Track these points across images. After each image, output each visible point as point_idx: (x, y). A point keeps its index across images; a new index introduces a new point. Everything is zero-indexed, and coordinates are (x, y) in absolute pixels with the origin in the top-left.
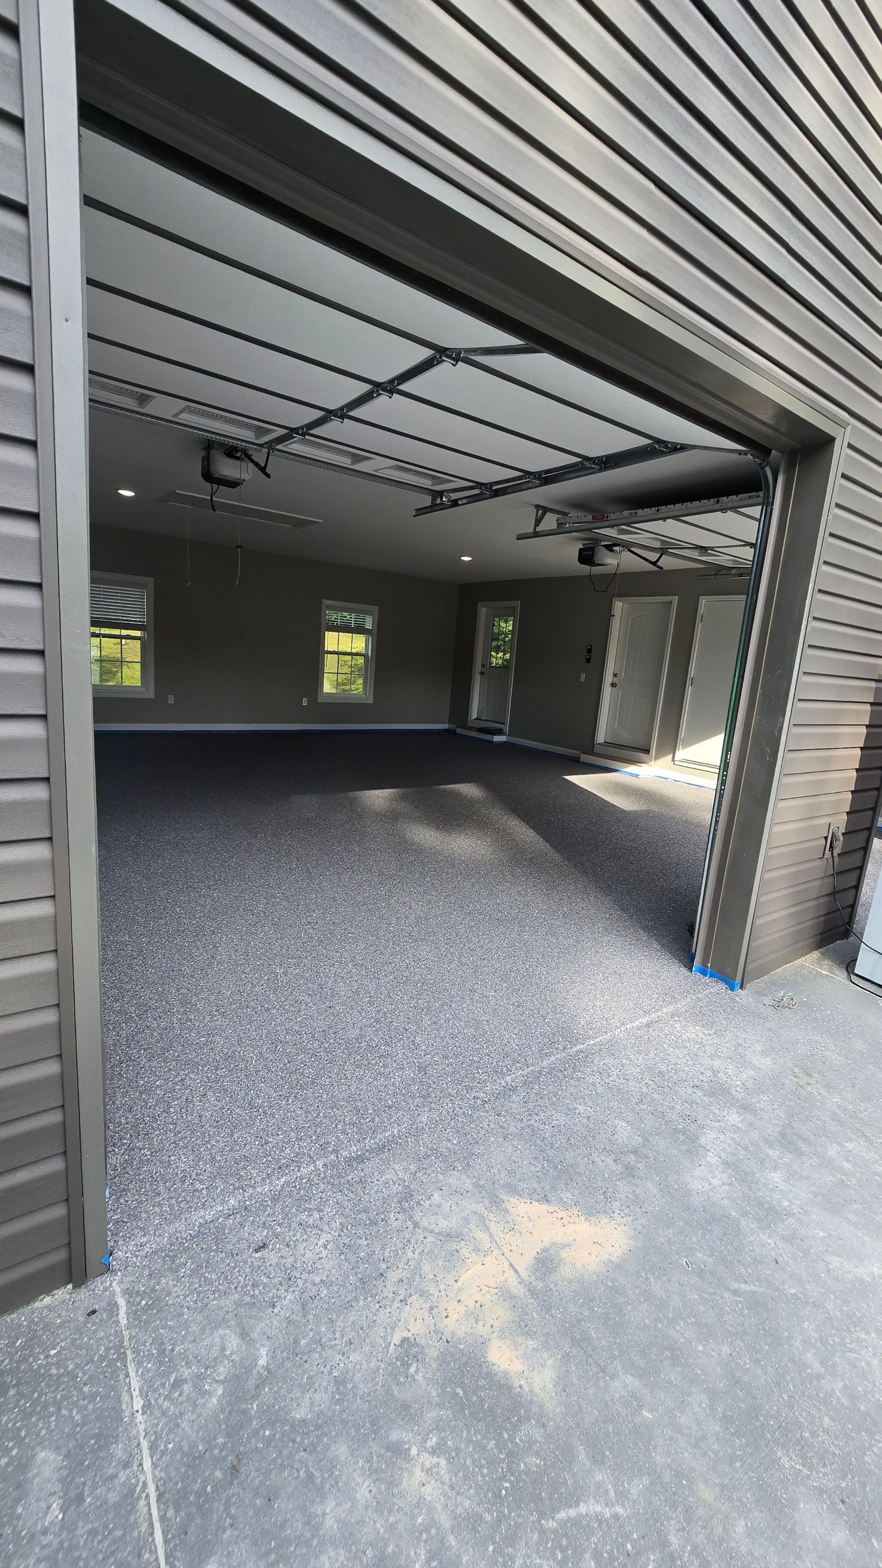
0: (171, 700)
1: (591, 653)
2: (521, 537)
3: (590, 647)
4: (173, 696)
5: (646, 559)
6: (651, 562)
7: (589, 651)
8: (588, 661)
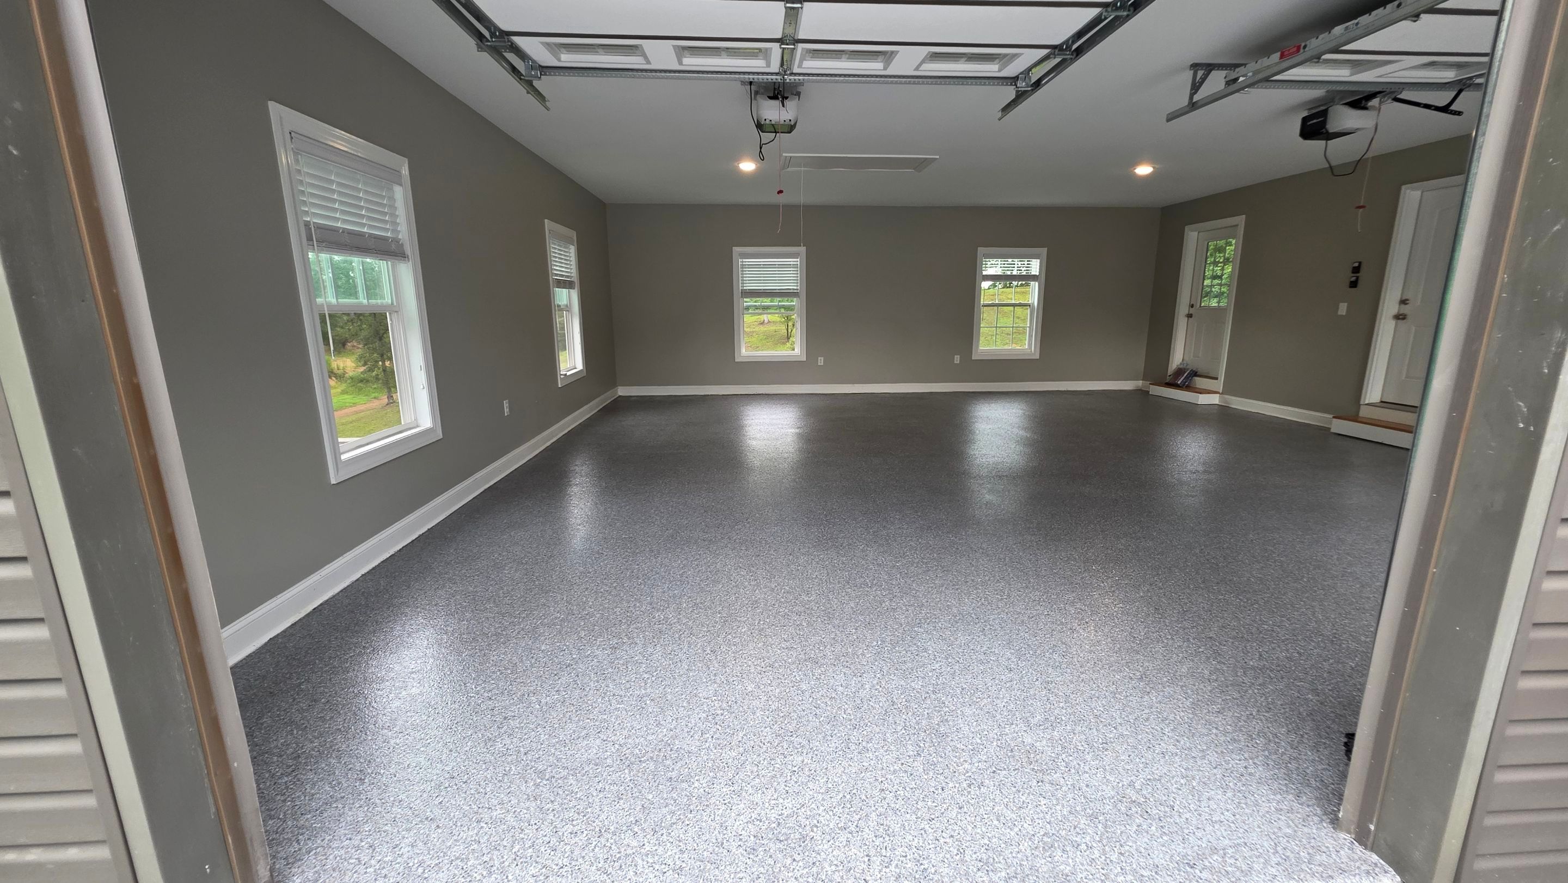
0: (821, 361)
1: (1358, 272)
2: (1171, 117)
3: (1356, 265)
4: (822, 358)
5: (1427, 106)
6: (1438, 109)
7: (1356, 270)
8: (1354, 284)
